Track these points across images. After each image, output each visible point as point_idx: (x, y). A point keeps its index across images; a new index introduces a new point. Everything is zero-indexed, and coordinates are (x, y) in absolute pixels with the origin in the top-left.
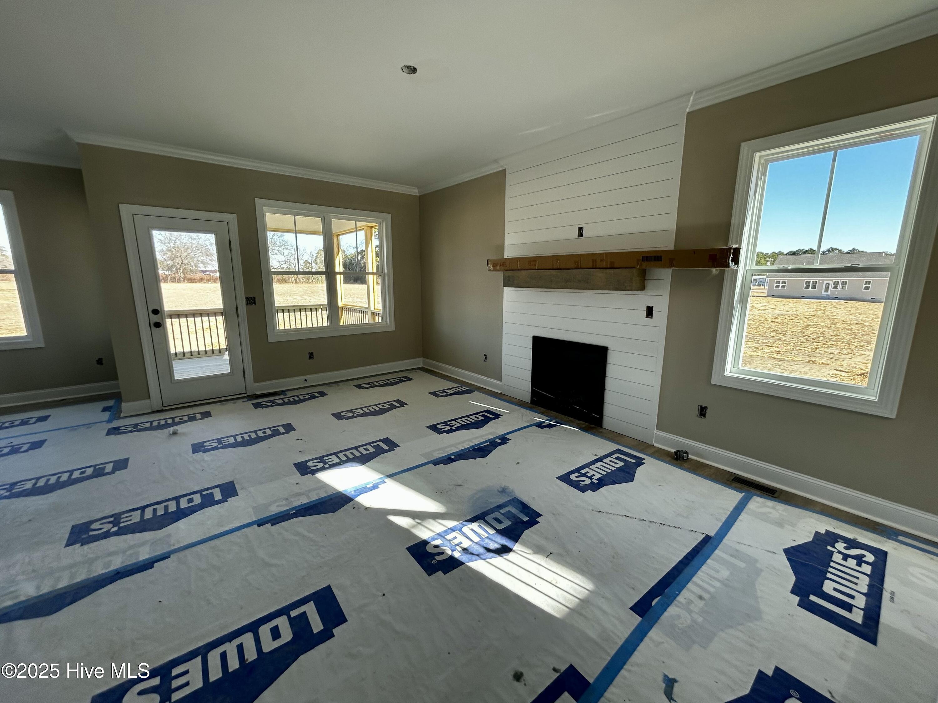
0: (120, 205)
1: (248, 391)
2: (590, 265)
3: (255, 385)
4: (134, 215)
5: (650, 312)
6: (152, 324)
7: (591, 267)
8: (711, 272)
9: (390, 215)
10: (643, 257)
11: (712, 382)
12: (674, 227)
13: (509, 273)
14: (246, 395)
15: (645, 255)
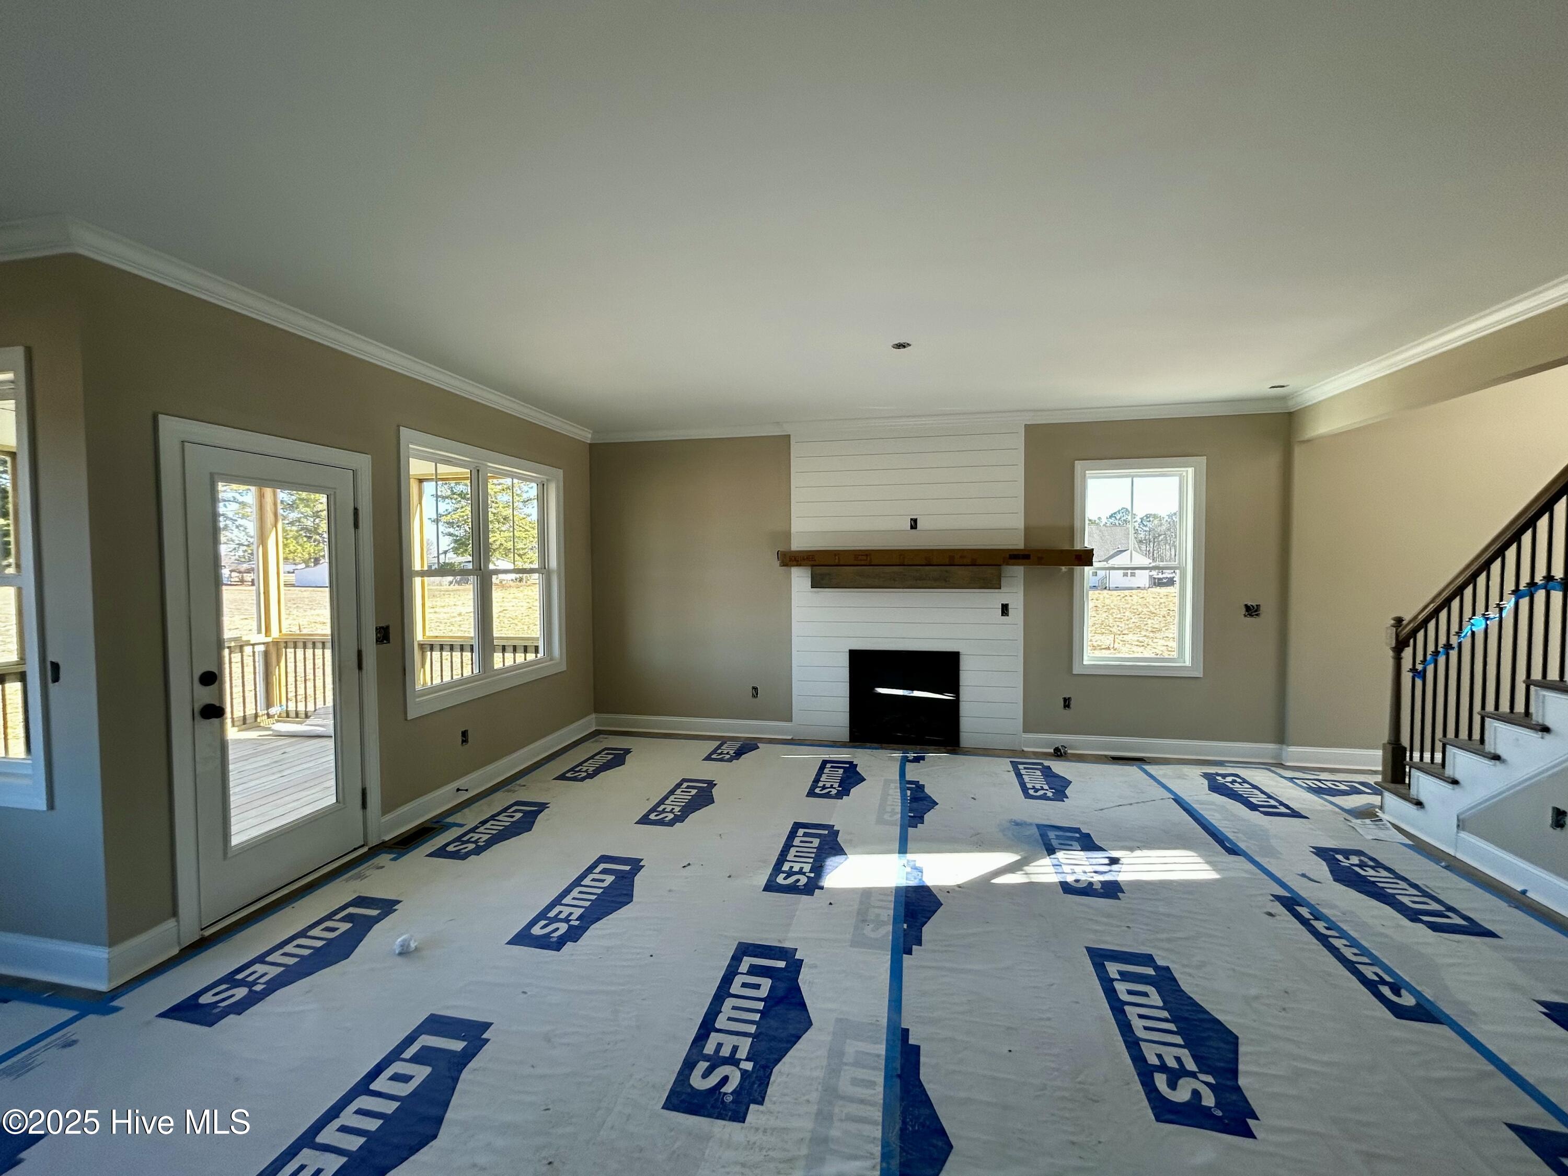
0: (161, 418)
1: (370, 838)
2: (947, 561)
3: (383, 821)
4: (186, 444)
5: (1005, 609)
6: (197, 710)
7: (947, 563)
8: (1061, 569)
9: (562, 471)
10: (1010, 555)
11: (1074, 672)
12: (1021, 525)
13: (819, 570)
14: (365, 849)
15: (1011, 553)
